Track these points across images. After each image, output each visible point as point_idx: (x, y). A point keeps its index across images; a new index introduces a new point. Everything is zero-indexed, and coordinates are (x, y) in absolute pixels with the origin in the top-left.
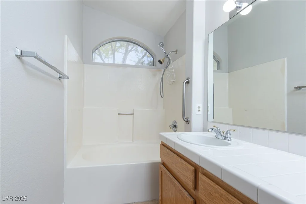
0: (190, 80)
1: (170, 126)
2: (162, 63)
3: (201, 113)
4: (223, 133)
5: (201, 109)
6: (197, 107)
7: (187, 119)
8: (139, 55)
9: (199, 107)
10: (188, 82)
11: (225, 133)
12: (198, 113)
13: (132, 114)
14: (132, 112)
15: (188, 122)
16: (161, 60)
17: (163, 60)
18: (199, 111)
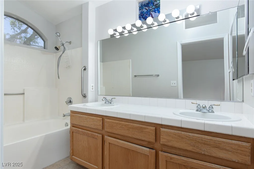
0: (86, 68)
1: (66, 102)
2: (58, 50)
3: (94, 90)
4: (109, 100)
5: (93, 88)
6: (91, 86)
7: (85, 94)
8: (16, 30)
9: (92, 86)
10: (85, 69)
11: (110, 100)
12: (92, 90)
13: (23, 94)
14: (22, 92)
15: (85, 97)
16: (58, 47)
17: (60, 47)
18: (92, 89)
